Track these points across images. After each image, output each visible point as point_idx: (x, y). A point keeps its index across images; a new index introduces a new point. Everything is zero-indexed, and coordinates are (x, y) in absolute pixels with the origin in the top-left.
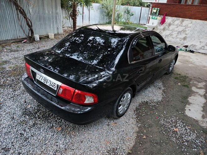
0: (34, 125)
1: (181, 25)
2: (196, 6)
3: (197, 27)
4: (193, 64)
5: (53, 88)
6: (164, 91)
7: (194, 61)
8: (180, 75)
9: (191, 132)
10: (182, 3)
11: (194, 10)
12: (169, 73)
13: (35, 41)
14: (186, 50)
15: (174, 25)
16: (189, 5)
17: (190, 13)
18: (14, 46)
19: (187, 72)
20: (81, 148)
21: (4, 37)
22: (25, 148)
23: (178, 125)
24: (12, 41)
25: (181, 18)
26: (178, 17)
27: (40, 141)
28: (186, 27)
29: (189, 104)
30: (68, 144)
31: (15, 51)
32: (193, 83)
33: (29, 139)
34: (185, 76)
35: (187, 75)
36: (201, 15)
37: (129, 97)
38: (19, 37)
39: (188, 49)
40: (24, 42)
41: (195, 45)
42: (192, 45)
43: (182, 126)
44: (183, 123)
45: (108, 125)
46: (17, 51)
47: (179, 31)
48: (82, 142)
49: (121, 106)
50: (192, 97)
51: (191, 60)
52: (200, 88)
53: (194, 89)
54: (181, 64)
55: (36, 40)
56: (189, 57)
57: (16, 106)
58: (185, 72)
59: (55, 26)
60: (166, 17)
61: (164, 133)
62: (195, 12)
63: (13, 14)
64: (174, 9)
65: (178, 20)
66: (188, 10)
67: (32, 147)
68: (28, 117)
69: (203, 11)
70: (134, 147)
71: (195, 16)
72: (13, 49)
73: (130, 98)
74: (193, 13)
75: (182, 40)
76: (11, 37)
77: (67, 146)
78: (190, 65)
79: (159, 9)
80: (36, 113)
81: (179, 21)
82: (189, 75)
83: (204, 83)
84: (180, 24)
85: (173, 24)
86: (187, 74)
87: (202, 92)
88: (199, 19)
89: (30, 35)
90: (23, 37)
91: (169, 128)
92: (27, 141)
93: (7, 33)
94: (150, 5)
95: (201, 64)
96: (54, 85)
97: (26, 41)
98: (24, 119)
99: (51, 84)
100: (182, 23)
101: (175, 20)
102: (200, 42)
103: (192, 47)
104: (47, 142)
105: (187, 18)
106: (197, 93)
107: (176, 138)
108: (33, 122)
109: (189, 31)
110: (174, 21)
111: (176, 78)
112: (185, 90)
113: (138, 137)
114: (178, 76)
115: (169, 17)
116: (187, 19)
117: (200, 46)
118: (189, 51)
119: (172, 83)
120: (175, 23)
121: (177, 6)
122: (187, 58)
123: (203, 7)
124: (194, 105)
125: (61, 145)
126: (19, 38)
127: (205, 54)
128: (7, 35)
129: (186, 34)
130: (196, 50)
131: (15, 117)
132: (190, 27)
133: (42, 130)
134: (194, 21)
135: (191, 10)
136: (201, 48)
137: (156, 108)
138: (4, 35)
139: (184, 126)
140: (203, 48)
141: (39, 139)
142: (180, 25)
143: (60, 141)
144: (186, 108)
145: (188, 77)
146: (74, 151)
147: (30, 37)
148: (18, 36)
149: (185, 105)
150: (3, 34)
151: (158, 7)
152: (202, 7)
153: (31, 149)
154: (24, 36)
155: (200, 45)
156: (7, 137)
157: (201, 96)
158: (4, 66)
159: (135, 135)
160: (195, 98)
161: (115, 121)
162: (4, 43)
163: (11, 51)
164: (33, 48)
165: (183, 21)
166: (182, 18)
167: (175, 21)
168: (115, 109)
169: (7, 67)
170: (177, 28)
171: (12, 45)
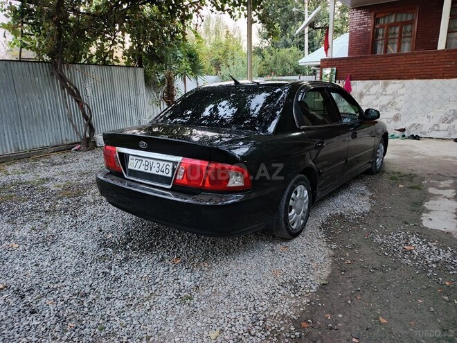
0: (126, 259)
1: (384, 93)
2: (406, 54)
3: (417, 92)
4: (423, 155)
5: (164, 174)
6: (371, 197)
7: (423, 151)
8: (398, 173)
9: (441, 250)
10: (378, 54)
11: (403, 63)
12: (378, 172)
13: (97, 147)
14: (404, 136)
15: (369, 95)
16: (392, 55)
17: (397, 69)
18: (57, 158)
19: (412, 167)
20: (226, 283)
21: (37, 141)
22: (117, 290)
23: (412, 242)
24: (52, 150)
25: (381, 81)
26: (376, 79)
27: (143, 279)
28: (395, 95)
29: (428, 211)
30: (200, 279)
31: (60, 164)
32: (428, 182)
33: (122, 279)
34: (410, 174)
35: (414, 173)
36: (418, 71)
37: (305, 195)
38: (66, 140)
39: (406, 134)
40: (76, 150)
41: (419, 125)
42: (414, 125)
43: (420, 243)
44: (422, 238)
45: (273, 250)
46: (65, 163)
47: (382, 104)
48: (226, 276)
49: (293, 211)
50: (431, 202)
51: (417, 150)
52: (445, 188)
53: (431, 190)
54: (397, 157)
55: (98, 145)
56: (412, 146)
57: (84, 236)
58: (410, 168)
59: (134, 118)
60: (352, 82)
61: (386, 254)
62: (406, 65)
63: (56, 98)
64: (364, 65)
65: (375, 84)
66: (392, 63)
67: (130, 289)
68: (111, 250)
69: (421, 62)
70: (330, 276)
71: (408, 74)
72: (56, 161)
73: (307, 198)
74: (403, 68)
75: (393, 122)
76: (51, 141)
77: (198, 283)
78: (416, 157)
79: (335, 69)
80: (126, 244)
81: (378, 86)
82: (418, 172)
83: (451, 181)
84: (381, 91)
85: (368, 93)
86: (412, 170)
87: (450, 193)
88: (417, 78)
89: (88, 136)
90: (74, 141)
91: (395, 247)
92: (119, 281)
93: (43, 134)
94: (315, 71)
95: (438, 154)
96: (166, 169)
97: (80, 147)
98: (103, 253)
99: (160, 168)
100: (384, 89)
101: (370, 85)
102: (429, 117)
103: (413, 128)
104: (158, 280)
105: (393, 79)
106: (439, 195)
107: (412, 259)
108: (124, 256)
109: (403, 102)
110: (368, 88)
111: (392, 179)
112: (416, 193)
113: (334, 262)
114: (397, 175)
115: (358, 82)
116: (393, 81)
117: (431, 125)
118: (409, 138)
119: (386, 186)
120: (371, 90)
121: (370, 59)
122: (408, 148)
123: (420, 56)
124: (436, 213)
125: (186, 283)
126: (65, 143)
127: (442, 139)
128: (44, 138)
129: (398, 109)
130: (424, 133)
131: (85, 252)
132: (403, 95)
133: (143, 266)
134: (407, 82)
135: (397, 63)
136: (432, 129)
137: (362, 222)
138: (37, 137)
139: (425, 243)
140: (436, 128)
141: (142, 277)
142: (382, 94)
143: (182, 277)
144: (422, 218)
145: (416, 175)
146: (214, 288)
147: (87, 139)
148: (64, 139)
149: (420, 214)
150: (35, 136)
151: (332, 66)
152: (417, 56)
153: (128, 291)
154: (76, 139)
155: (429, 122)
156: (78, 279)
157: (449, 199)
158: (45, 185)
159: (329, 261)
160: (437, 202)
161: (284, 244)
162: (38, 153)
163: (54, 164)
164: (96, 156)
165: (386, 85)
166: (382, 79)
167: (370, 88)
168: (283, 215)
169: (51, 186)
170: (378, 101)
171: (52, 156)
